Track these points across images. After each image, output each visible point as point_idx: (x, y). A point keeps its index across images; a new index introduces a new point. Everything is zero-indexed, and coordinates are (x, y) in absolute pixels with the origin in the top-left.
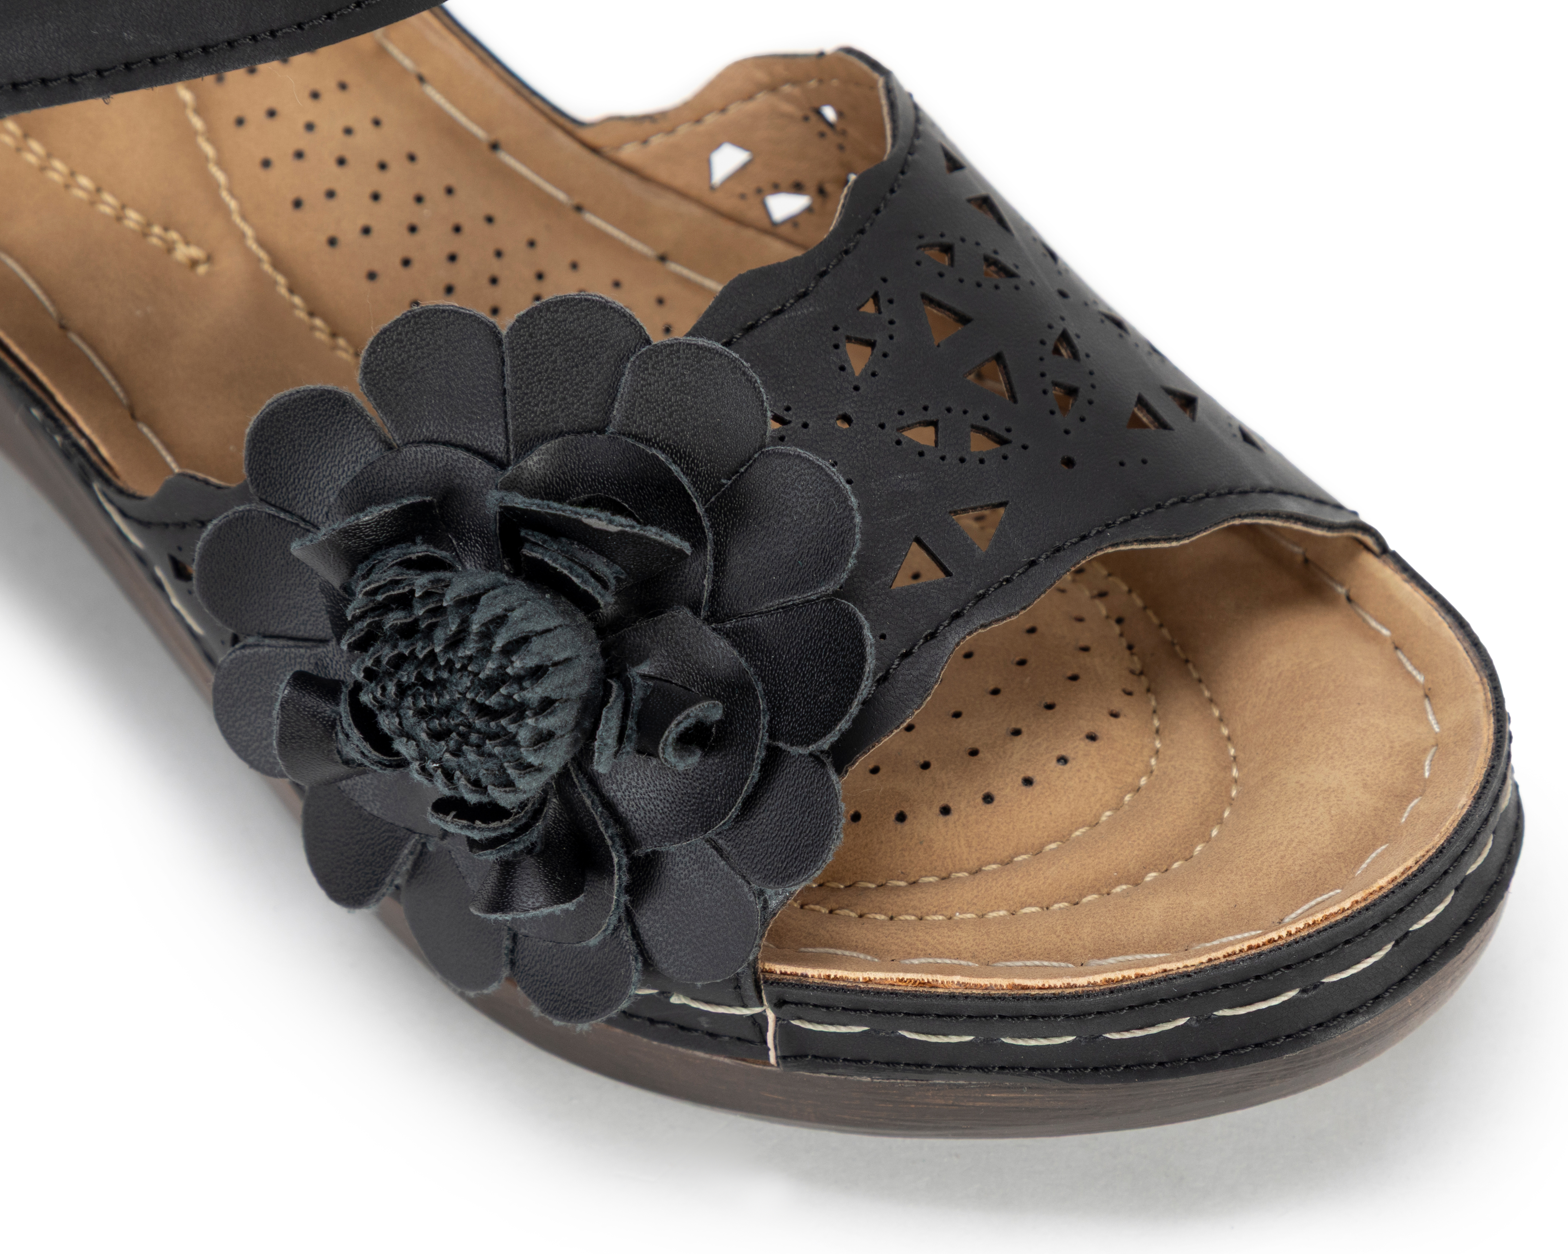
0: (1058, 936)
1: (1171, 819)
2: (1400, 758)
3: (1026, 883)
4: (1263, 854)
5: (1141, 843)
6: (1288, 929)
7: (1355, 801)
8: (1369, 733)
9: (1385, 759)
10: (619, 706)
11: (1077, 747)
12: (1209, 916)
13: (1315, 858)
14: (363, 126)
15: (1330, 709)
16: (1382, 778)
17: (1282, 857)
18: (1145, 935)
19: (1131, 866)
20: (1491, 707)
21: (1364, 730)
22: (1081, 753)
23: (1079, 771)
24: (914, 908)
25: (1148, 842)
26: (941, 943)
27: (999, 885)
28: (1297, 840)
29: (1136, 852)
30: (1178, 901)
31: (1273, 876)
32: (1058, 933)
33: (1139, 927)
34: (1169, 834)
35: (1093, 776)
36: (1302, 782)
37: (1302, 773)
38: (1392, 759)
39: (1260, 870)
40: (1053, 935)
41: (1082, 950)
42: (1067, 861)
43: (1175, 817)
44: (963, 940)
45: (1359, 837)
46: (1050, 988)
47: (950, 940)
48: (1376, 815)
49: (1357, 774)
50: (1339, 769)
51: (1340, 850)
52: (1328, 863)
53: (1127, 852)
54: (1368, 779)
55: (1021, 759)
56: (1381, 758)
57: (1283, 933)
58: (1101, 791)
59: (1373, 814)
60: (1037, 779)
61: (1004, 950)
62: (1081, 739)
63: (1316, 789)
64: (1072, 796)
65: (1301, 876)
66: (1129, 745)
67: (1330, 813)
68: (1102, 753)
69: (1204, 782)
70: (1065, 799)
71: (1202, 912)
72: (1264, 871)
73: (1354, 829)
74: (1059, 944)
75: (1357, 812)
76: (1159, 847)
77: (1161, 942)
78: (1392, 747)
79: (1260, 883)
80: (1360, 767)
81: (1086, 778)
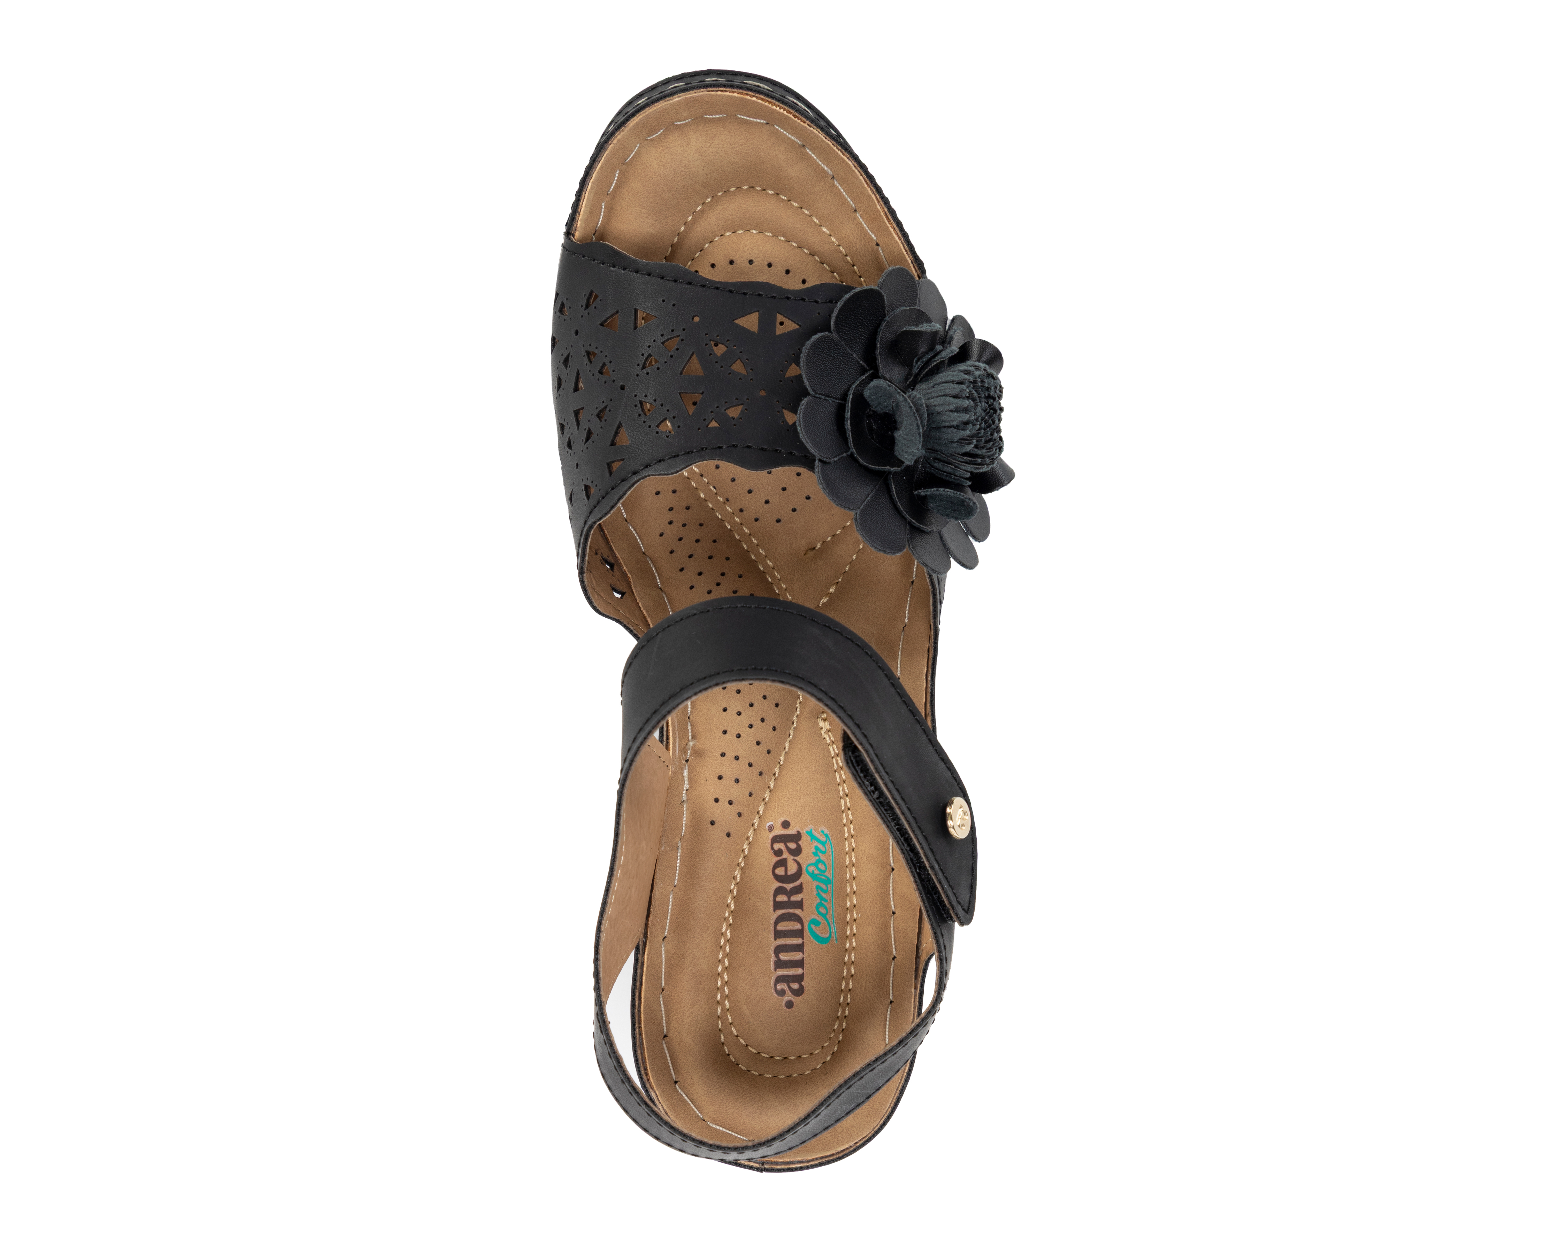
0: (827, 196)
1: (744, 205)
2: (665, 144)
3: (808, 231)
4: (746, 153)
5: (763, 206)
6: (779, 110)
7: (697, 142)
8: (664, 163)
9: (670, 148)
10: (937, 358)
11: (741, 263)
12: (784, 149)
13: (733, 134)
14: (732, 712)
15: (663, 186)
16: (680, 142)
17: (742, 145)
18: (806, 166)
19: (774, 202)
20: (623, 128)
21: (664, 166)
22: (742, 259)
23: (750, 254)
24: (844, 261)
25: (760, 204)
26: (858, 235)
27: (816, 239)
28: (731, 147)
29: (768, 204)
30: (786, 165)
31: (752, 142)
32: (825, 198)
33: (805, 170)
34: (751, 200)
35: (747, 248)
36: (702, 168)
37: (698, 171)
38: (668, 146)
39: (753, 148)
40: (828, 198)
41: (826, 183)
42: (790, 224)
43: (742, 205)
44: (850, 228)
45: (711, 128)
46: (860, 172)
47: (854, 233)
48: (697, 131)
49: (686, 151)
50: (688, 159)
51: (722, 129)
52: (731, 129)
53: (770, 207)
54: (684, 146)
55: (763, 275)
56: (671, 150)
57: (782, 110)
58: (749, 241)
59: (697, 132)
60: (766, 263)
61: (845, 211)
62: (737, 264)
63: (703, 159)
64: (761, 247)
65: (744, 132)
66: (721, 250)
67: (710, 146)
68: (735, 254)
69: (717, 210)
70: (764, 249)
71: (784, 153)
72: (752, 146)
73: (710, 132)
74: (829, 193)
75: (702, 137)
76: (759, 199)
77: (805, 158)
78: (663, 150)
79: (758, 143)
80: (682, 153)
81: (750, 249)
